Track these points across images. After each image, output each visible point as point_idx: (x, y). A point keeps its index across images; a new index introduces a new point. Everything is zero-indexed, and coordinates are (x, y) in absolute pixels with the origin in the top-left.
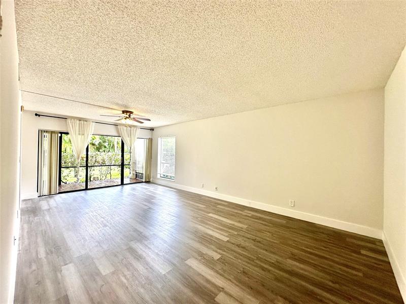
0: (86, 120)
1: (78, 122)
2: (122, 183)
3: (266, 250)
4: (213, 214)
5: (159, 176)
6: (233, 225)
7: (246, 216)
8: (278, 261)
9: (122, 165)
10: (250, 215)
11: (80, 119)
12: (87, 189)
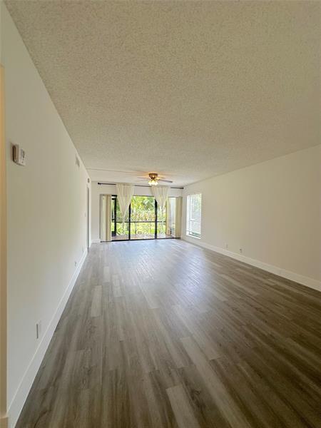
0: (128, 184)
1: (123, 186)
2: (156, 238)
3: (266, 322)
4: (226, 275)
5: (187, 233)
6: (242, 289)
7: (267, 284)
8: (274, 335)
9: (156, 222)
10: (272, 284)
11: (124, 184)
12: (129, 240)
